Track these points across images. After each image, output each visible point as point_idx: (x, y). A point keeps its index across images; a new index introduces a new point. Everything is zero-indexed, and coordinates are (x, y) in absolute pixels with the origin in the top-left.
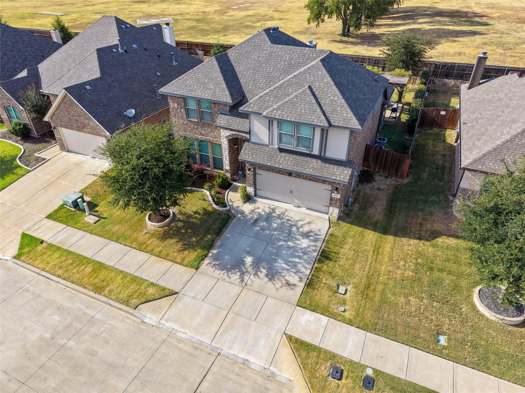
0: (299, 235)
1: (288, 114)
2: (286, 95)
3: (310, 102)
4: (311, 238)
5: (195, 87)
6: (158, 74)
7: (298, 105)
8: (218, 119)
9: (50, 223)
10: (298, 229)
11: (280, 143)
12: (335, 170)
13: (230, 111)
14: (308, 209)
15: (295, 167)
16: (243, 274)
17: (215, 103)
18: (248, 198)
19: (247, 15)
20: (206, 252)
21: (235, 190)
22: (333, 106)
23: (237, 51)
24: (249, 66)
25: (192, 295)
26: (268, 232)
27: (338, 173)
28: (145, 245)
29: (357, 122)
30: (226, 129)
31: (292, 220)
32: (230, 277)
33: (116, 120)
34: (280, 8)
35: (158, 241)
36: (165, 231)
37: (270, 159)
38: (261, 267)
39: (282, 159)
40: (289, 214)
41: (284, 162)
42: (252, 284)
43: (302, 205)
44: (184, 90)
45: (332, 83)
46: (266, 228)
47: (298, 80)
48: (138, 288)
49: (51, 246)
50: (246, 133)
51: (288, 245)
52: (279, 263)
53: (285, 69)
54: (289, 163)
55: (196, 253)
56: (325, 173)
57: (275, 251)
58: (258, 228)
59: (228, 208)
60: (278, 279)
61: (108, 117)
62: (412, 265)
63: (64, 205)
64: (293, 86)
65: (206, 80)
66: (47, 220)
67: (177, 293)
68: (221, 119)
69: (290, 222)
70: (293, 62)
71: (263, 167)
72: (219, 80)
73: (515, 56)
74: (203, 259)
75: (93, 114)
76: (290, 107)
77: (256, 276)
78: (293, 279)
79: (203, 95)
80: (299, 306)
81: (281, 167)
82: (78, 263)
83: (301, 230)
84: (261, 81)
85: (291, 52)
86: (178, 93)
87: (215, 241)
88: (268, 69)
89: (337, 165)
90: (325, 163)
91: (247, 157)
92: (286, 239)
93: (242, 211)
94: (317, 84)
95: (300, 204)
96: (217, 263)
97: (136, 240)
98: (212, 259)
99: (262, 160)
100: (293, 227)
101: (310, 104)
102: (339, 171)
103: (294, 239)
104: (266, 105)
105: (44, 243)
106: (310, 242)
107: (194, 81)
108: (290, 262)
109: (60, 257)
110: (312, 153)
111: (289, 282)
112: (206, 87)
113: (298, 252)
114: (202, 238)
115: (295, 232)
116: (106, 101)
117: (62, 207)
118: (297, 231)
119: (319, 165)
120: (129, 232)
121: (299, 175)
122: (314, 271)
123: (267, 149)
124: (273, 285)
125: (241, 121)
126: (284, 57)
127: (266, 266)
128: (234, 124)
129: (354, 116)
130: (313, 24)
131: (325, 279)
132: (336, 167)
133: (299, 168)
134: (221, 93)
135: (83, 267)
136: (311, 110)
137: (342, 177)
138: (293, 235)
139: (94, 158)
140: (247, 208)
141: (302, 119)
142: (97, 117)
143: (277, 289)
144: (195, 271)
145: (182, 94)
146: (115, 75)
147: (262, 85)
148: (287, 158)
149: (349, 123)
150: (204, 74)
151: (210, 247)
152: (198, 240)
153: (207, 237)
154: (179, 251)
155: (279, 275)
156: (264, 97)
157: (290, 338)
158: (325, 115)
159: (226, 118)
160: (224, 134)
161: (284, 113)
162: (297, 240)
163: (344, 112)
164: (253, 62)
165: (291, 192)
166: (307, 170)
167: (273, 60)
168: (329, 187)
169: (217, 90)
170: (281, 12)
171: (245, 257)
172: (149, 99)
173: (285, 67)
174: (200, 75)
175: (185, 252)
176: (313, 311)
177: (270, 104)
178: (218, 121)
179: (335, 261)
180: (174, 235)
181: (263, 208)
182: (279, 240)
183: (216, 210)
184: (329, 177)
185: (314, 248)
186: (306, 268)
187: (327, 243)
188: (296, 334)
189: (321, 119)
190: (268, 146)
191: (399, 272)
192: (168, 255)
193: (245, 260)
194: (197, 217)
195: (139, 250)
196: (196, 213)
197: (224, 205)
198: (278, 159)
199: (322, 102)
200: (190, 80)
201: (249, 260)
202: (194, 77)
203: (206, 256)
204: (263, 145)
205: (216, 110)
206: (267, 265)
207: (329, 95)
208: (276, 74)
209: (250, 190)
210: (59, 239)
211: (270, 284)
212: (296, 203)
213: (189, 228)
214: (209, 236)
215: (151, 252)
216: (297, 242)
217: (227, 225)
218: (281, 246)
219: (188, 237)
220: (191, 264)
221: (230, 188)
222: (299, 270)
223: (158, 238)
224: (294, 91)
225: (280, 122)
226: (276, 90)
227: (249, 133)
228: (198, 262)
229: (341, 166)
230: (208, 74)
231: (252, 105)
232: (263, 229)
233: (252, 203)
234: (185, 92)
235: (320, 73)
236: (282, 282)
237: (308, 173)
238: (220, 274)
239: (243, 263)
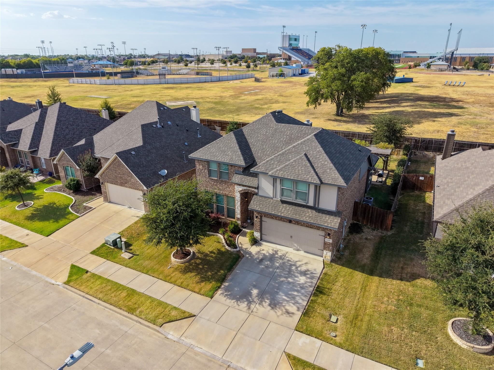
0: (297, 273)
1: (288, 174)
2: (287, 160)
3: (305, 166)
4: (308, 276)
5: (217, 154)
6: (186, 144)
7: (296, 167)
8: (233, 177)
9: (94, 257)
10: (297, 268)
11: (282, 196)
12: (327, 219)
13: (243, 172)
14: (305, 252)
15: (294, 216)
16: (250, 303)
17: (232, 166)
18: (255, 242)
19: (256, 99)
20: (219, 284)
21: (245, 235)
22: (323, 168)
23: (250, 128)
24: (259, 139)
25: (208, 318)
26: (271, 270)
27: (329, 221)
28: (170, 277)
29: (343, 181)
30: (240, 185)
31: (292, 261)
32: (239, 305)
33: (152, 178)
34: (284, 94)
35: (180, 274)
36: (186, 266)
37: (274, 209)
38: (265, 298)
39: (284, 209)
40: (289, 255)
41: (285, 211)
42: (258, 311)
43: (300, 249)
44: (209, 156)
45: (323, 152)
46: (270, 266)
47: (296, 150)
48: (163, 310)
49: (94, 275)
50: (255, 188)
51: (289, 281)
52: (280, 295)
53: (287, 141)
54: (289, 213)
55: (211, 284)
56: (319, 221)
57: (277, 285)
58: (263, 266)
59: (238, 249)
60: (279, 308)
61: (146, 175)
62: (395, 301)
63: (105, 243)
64: (293, 154)
65: (226, 149)
66: (91, 255)
67: (195, 316)
68: (236, 178)
69: (290, 262)
70: (293, 136)
71: (268, 215)
72: (235, 148)
73: (487, 134)
74: (217, 290)
75: (135, 173)
76: (290, 168)
77: (260, 305)
78: (292, 308)
79: (223, 159)
80: (296, 330)
81: (282, 215)
82: (116, 289)
83: (299, 269)
84: (268, 150)
85: (292, 129)
86: (204, 158)
87: (227, 276)
88: (274, 141)
89: (329, 214)
90: (319, 212)
91: (255, 207)
92: (287, 276)
93: (250, 252)
94: (311, 152)
95: (298, 247)
96: (228, 293)
97: (162, 272)
98: (224, 290)
99: (267, 209)
100: (293, 266)
101: (306, 167)
102: (330, 219)
103: (293, 276)
104: (271, 167)
105: (89, 273)
106: (307, 279)
107: (216, 149)
108: (290, 295)
109: (102, 283)
110: (308, 204)
111: (288, 311)
112: (225, 153)
113: (296, 287)
114: (216, 273)
115: (295, 270)
116: (145, 163)
117: (103, 245)
118: (296, 269)
119: (314, 214)
120: (157, 267)
121: (298, 223)
122: (310, 303)
123: (272, 201)
124: (275, 313)
125: (252, 179)
126: (286, 133)
127: (269, 298)
128: (246, 182)
129: (340, 176)
130: (312, 107)
131: (320, 310)
132: (328, 216)
133: (298, 216)
134: (237, 158)
135: (120, 293)
136: (307, 171)
137: (333, 224)
138: (292, 273)
139: (130, 208)
140: (254, 250)
141: (299, 177)
142: (138, 175)
143: (278, 316)
144: (210, 299)
145: (206, 158)
146: (153, 144)
147: (268, 153)
148: (288, 208)
149: (337, 182)
150: (225, 144)
151: (223, 280)
152: (213, 274)
153: (220, 272)
154: (197, 283)
155: (280, 305)
156: (270, 162)
157: (289, 356)
158: (317, 175)
159: (240, 177)
160: (238, 189)
161: (285, 173)
162: (296, 277)
163: (332, 173)
164: (262, 136)
165: (291, 237)
166: (304, 218)
167: (278, 135)
168: (323, 233)
169: (234, 156)
170: (285, 97)
171: (251, 289)
172: (178, 162)
173: (287, 140)
174: (221, 145)
175: (202, 283)
176: (309, 335)
177: (275, 166)
178: (234, 179)
179: (328, 295)
180: (193, 269)
181: (268, 250)
182: (280, 276)
183: (228, 250)
184: (322, 224)
185: (310, 284)
186: (303, 300)
187: (322, 280)
188: (294, 353)
189: (314, 178)
190: (272, 198)
191: (383, 306)
192: (188, 285)
193: (252, 291)
194: (212, 256)
195: (165, 281)
196: (211, 252)
197: (235, 246)
198: (281, 209)
199: (315, 166)
200: (214, 149)
201: (255, 292)
202: (217, 146)
203: (219, 287)
204: (269, 198)
205: (232, 171)
206: (270, 296)
207: (321, 161)
208: (279, 145)
209: (257, 235)
210: (101, 270)
211: (272, 312)
212: (296, 247)
213: (205, 265)
214: (222, 272)
215: (174, 283)
216: (296, 279)
217: (237, 263)
218: (282, 281)
219: (205, 272)
220: (206, 293)
221: (240, 233)
222: (297, 301)
223: (181, 272)
224: (293, 157)
225: (282, 180)
226: (279, 156)
227: (258, 188)
228: (212, 292)
229: (332, 215)
230: (227, 144)
231: (260, 167)
232: (267, 267)
233: (258, 246)
234: (209, 157)
235: (314, 144)
236: (282, 311)
237: (305, 220)
238: (231, 302)
239: (250, 294)
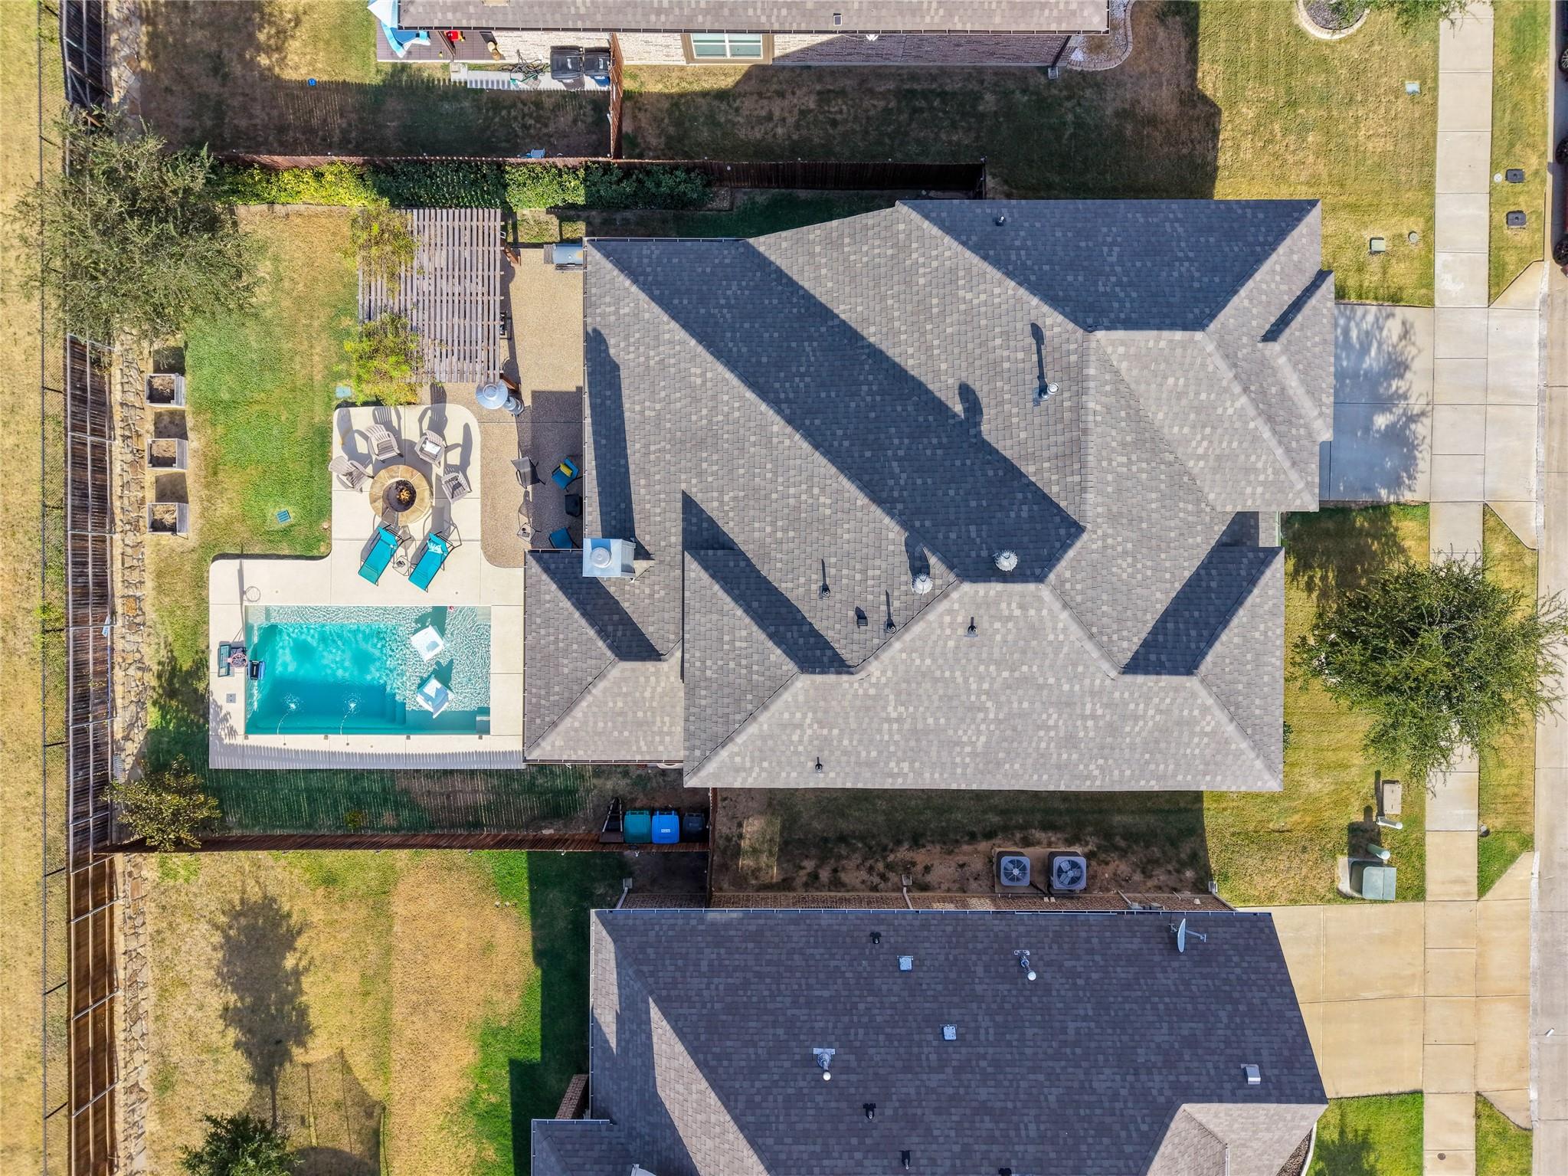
9: (1432, 874)
16: (1412, 419)
20: (1393, 508)
25: (1479, 478)
32: (1422, 438)
38: (1390, 393)
42: (1425, 393)
49: (1484, 810)
55: (1400, 524)
57: (1350, 382)
60: (1402, 353)
67: (1486, 506)
74: (1405, 504)
77: (1407, 395)
78: (1393, 329)
80: (1436, 303)
87: (1362, 506)
94: (1255, 324)
96: (1404, 475)
105: (1484, 828)
108: (1361, 344)
111: (1402, 334)
114: (1368, 535)
124: (1416, 360)
129: (1305, 220)
131: (1371, 279)
143: (1420, 351)
144: (1433, 503)
151: (1380, 507)
152: (1375, 537)
153: (1362, 525)
154: (1407, 558)
157: (1494, 295)
171: (1378, 431)
175: (1406, 546)
186: (1364, 316)
188: (1483, 289)
193: (1384, 427)
196: (1309, 587)
201: (1381, 421)
203: (1398, 504)
206: (1383, 385)
210: (1461, 812)
211: (1416, 365)
214: (1358, 524)
220: (1422, 522)
222: (1373, 326)
228: (1414, 510)
236: (1406, 346)
238: (1423, 459)
239: (1391, 428)
